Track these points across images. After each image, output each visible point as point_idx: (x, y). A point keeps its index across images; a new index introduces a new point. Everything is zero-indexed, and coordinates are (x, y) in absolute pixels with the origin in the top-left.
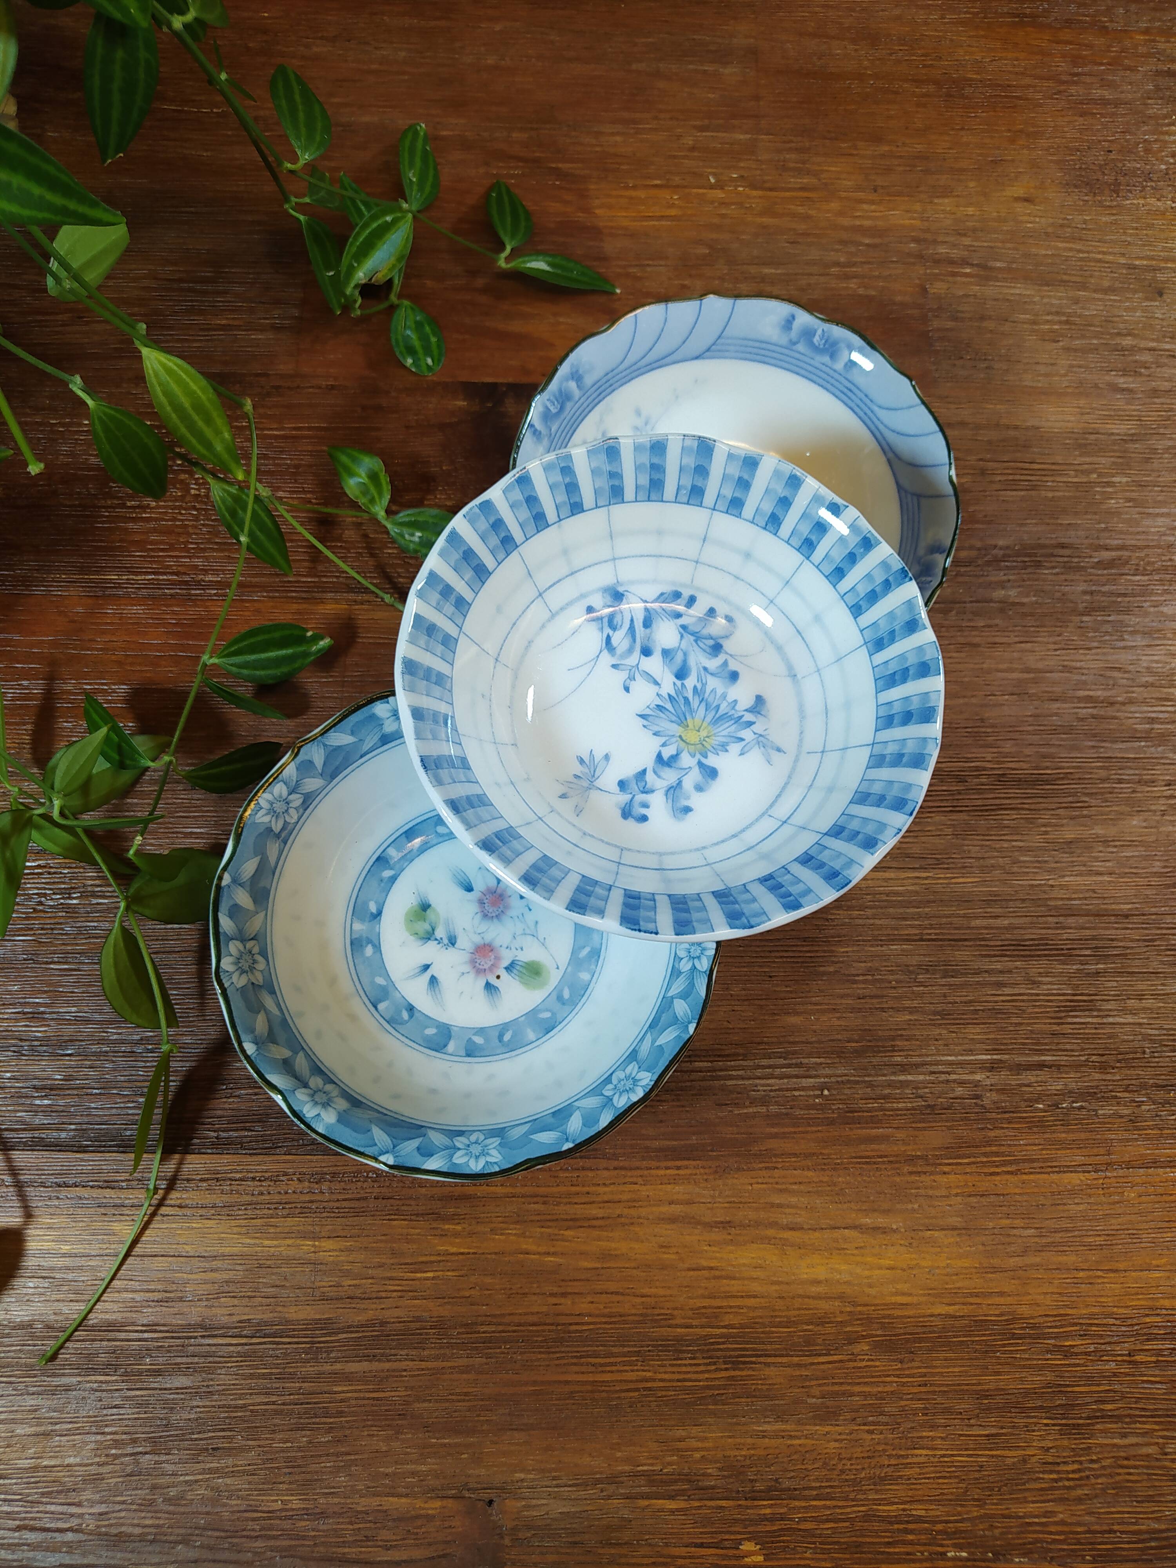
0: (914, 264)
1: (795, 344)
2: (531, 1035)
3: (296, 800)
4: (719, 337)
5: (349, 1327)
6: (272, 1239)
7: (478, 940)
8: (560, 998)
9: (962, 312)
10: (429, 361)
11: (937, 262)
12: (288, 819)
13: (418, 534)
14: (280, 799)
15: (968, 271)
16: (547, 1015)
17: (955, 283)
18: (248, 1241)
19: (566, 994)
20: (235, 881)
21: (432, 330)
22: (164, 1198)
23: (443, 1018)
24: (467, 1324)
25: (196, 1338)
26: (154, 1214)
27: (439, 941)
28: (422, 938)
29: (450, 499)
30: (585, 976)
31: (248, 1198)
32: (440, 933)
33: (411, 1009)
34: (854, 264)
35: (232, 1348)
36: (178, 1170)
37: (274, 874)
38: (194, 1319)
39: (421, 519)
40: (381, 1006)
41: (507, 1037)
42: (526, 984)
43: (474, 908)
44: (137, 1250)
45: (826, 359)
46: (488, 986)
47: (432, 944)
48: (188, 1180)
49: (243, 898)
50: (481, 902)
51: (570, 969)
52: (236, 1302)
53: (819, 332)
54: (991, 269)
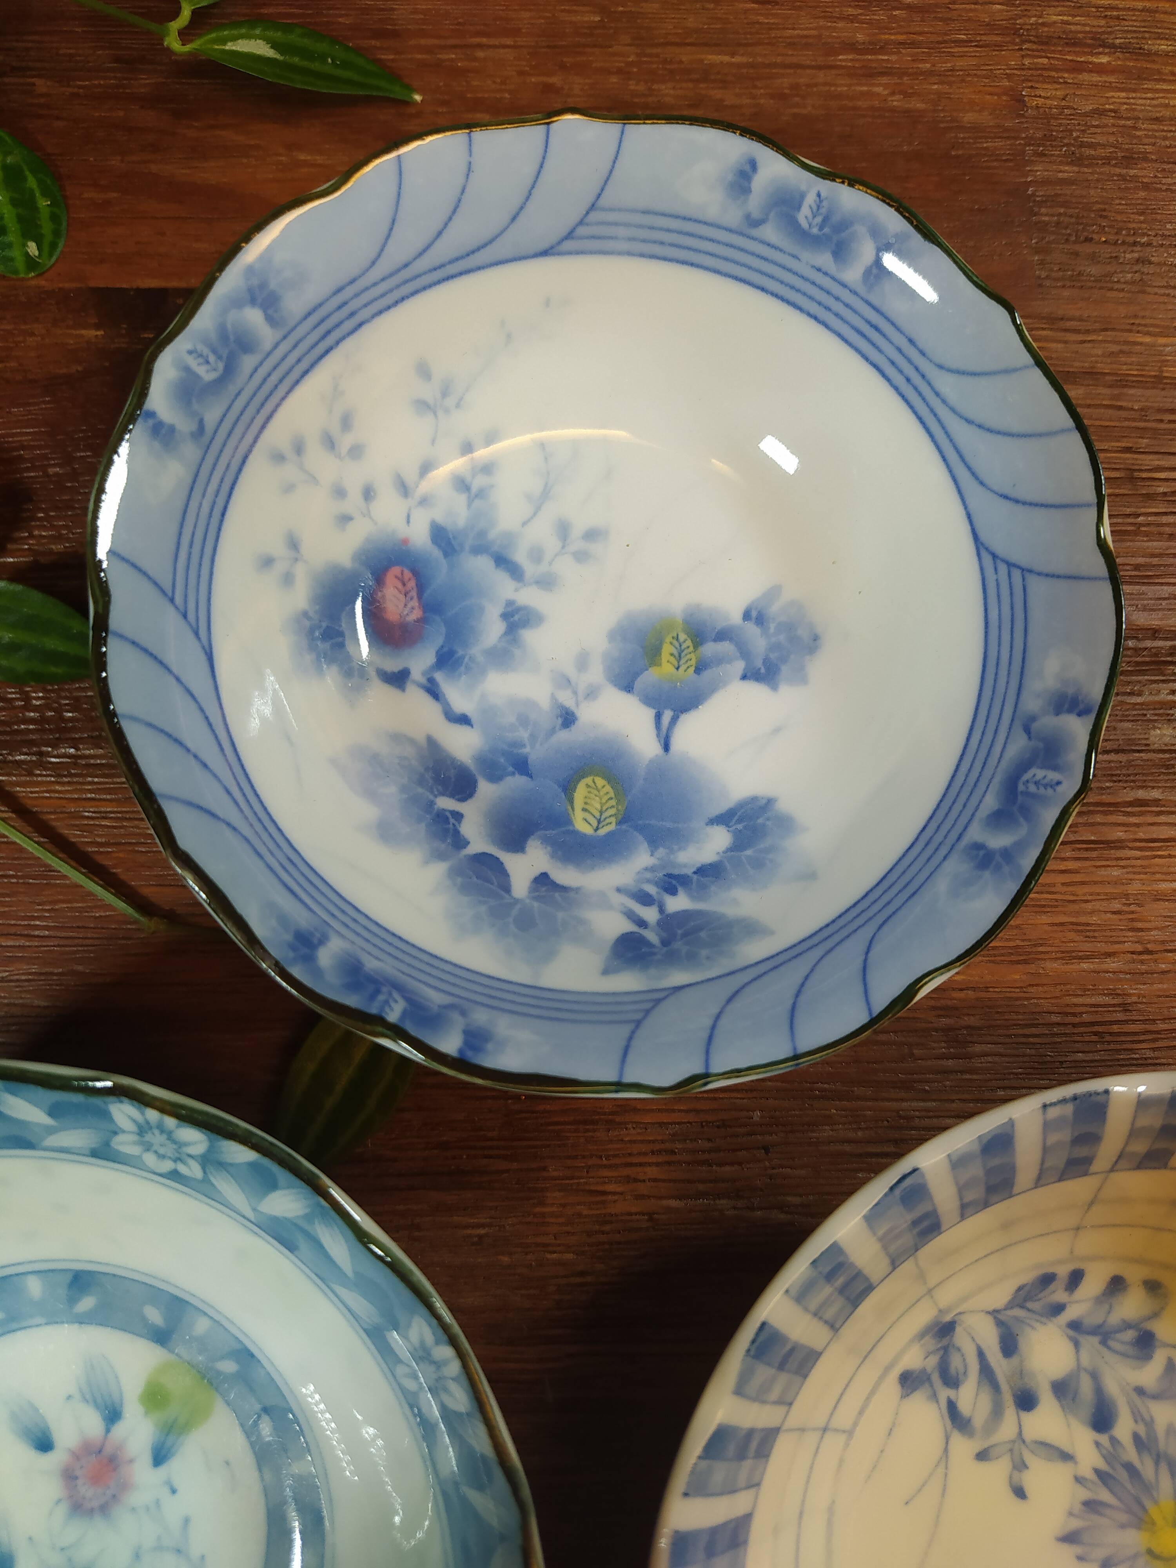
0: (999, 46)
1: (756, 223)
4: (593, 207)
9: (1091, 146)
10: (32, 248)
11: (1045, 42)
15: (1104, 59)
17: (1079, 85)
21: (40, 182)
34: (882, 50)
43: (52, 1489)
45: (825, 259)
50: (69, 1476)
53: (810, 199)
54: (1150, 55)
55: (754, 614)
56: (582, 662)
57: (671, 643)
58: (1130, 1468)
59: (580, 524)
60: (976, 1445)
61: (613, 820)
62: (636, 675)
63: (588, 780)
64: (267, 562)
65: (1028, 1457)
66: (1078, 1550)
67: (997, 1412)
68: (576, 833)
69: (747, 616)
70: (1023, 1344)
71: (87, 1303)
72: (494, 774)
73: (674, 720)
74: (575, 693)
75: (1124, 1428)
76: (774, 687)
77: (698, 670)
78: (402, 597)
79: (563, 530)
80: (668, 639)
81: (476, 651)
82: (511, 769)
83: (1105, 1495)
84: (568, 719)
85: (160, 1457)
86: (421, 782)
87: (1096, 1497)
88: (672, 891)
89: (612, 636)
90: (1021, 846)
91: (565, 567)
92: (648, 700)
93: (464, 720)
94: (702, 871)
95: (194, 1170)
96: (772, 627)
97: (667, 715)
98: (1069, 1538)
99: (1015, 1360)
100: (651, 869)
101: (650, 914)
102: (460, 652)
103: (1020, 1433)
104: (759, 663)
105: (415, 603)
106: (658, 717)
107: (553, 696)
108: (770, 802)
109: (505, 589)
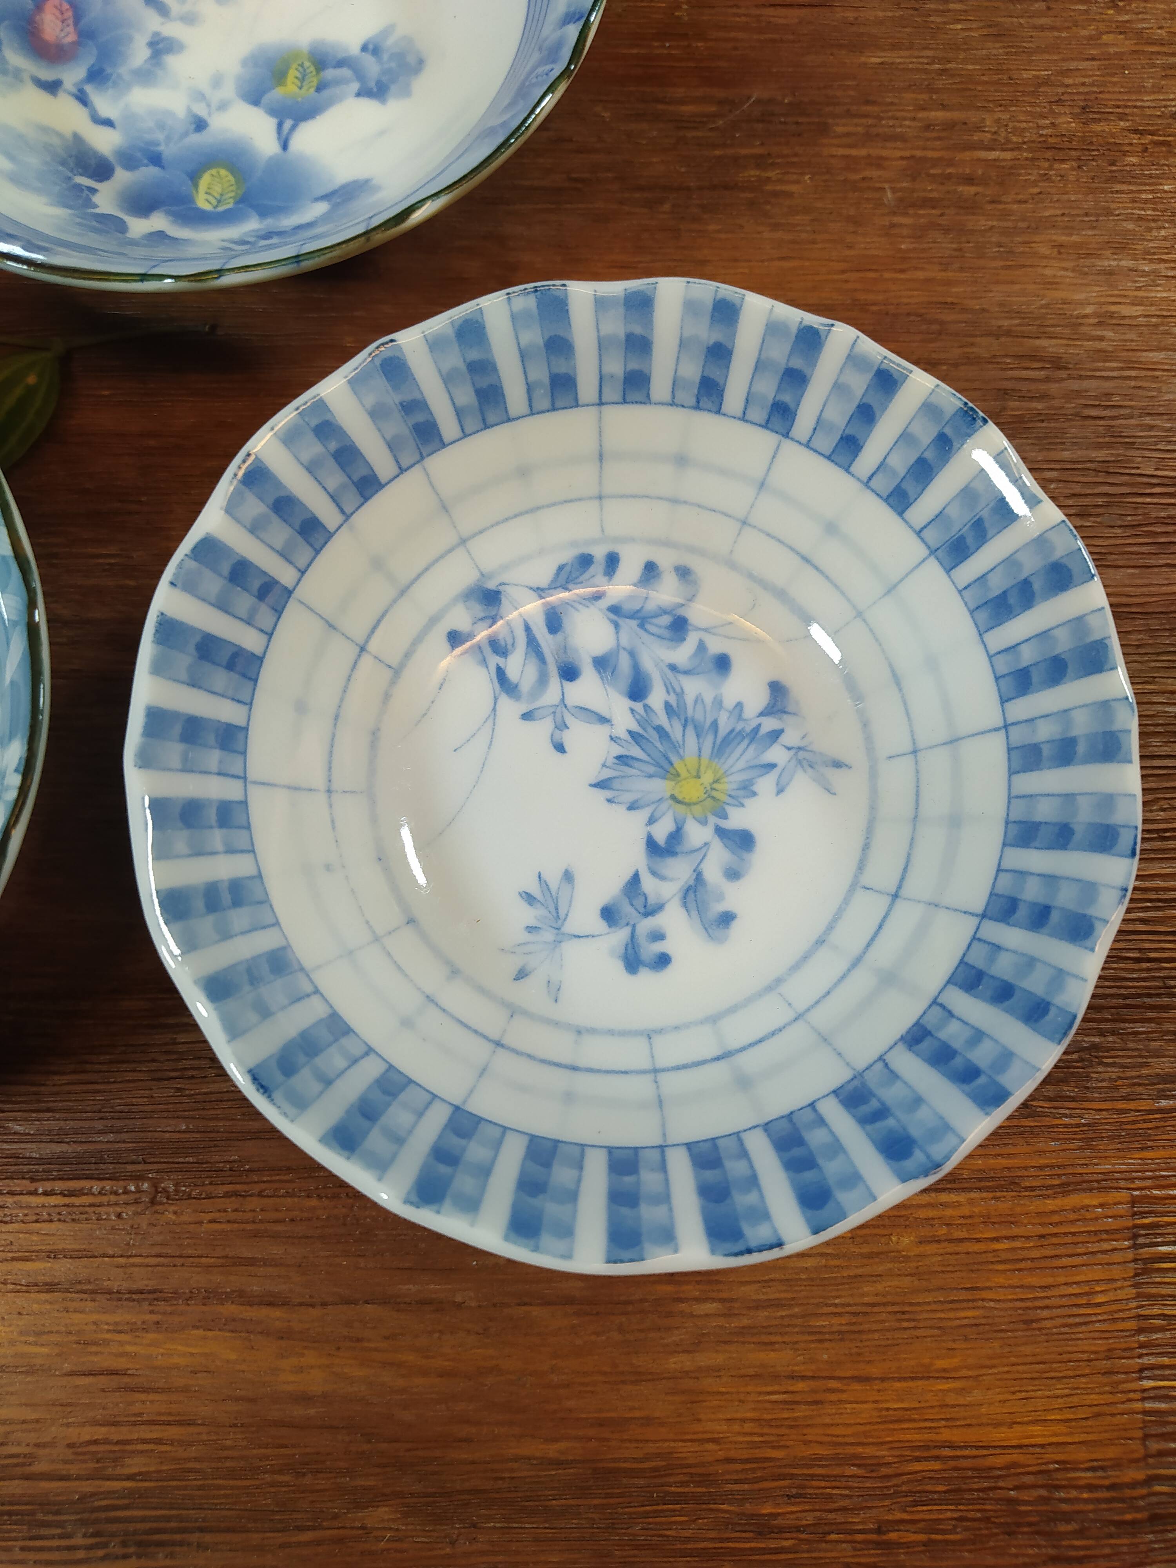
55: (371, 47)
56: (217, 81)
57: (297, 69)
58: (660, 730)
60: (524, 708)
61: (232, 201)
62: (265, 92)
63: (214, 171)
65: (569, 720)
66: (608, 794)
67: (543, 680)
68: (198, 209)
69: (364, 48)
70: (566, 623)
72: (130, 164)
73: (294, 127)
74: (209, 105)
75: (657, 698)
76: (384, 102)
77: (319, 89)
78: (59, 23)
80: (294, 66)
81: (123, 70)
82: (146, 161)
83: (635, 751)
84: (200, 125)
86: (63, 163)
87: (628, 753)
89: (245, 63)
90: (517, 114)
91: (206, 8)
92: (273, 112)
93: (108, 123)
96: (385, 57)
98: (601, 785)
99: (559, 636)
100: (256, 229)
102: (109, 70)
103: (563, 699)
104: (372, 84)
105: (71, 29)
106: (280, 125)
107: (189, 109)
108: (367, 181)
109: (153, 23)
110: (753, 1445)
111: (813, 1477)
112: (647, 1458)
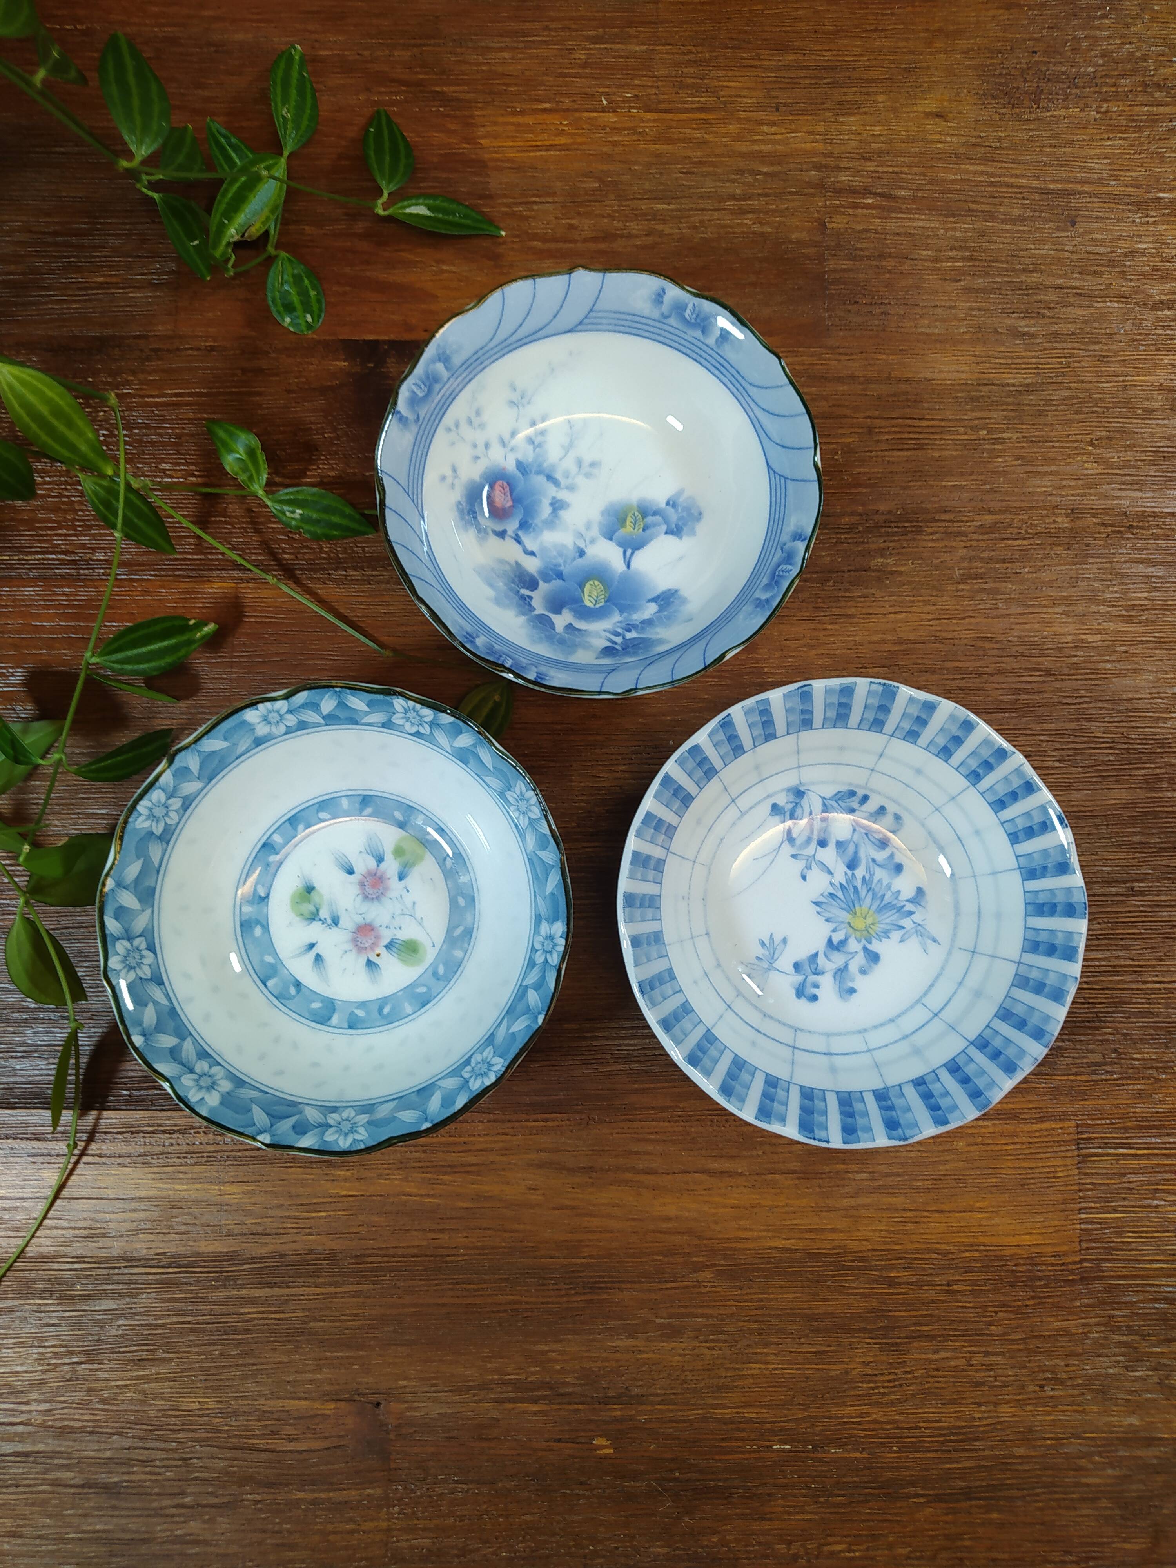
0: (813, 195)
1: (666, 317)
2: (408, 1009)
3: (176, 803)
4: (591, 310)
5: (252, 1258)
6: (183, 1184)
7: (360, 920)
8: (435, 974)
9: (861, 249)
10: (309, 318)
11: (838, 192)
12: (169, 821)
13: (299, 511)
14: (158, 805)
15: (870, 201)
16: (423, 990)
17: (855, 216)
18: (161, 1185)
19: (441, 970)
20: (119, 884)
21: (311, 282)
22: (85, 1148)
23: (328, 994)
24: (357, 1256)
25: (119, 1268)
26: (77, 1163)
27: (323, 921)
28: (308, 919)
29: (333, 469)
30: (458, 954)
31: (161, 1149)
32: (324, 914)
33: (298, 985)
34: (750, 198)
35: (151, 1277)
36: (96, 1124)
37: (158, 872)
38: (116, 1252)
39: (300, 497)
40: (270, 983)
41: (386, 1010)
42: (403, 960)
43: (355, 890)
44: (65, 1193)
45: (698, 334)
46: (370, 964)
47: (317, 924)
48: (106, 1133)
49: (128, 900)
50: (362, 884)
51: (445, 947)
52: (152, 1237)
53: (690, 306)
54: (895, 198)
55: (671, 502)
56: (588, 526)
57: (631, 517)
59: (588, 459)
61: (603, 600)
62: (615, 532)
63: (591, 582)
64: (443, 478)
68: (585, 606)
69: (668, 503)
71: (369, 810)
72: (547, 580)
73: (632, 553)
74: (585, 541)
76: (680, 538)
77: (644, 530)
78: (504, 496)
79: (579, 462)
80: (630, 515)
81: (538, 521)
82: (554, 577)
84: (582, 553)
85: (401, 878)
86: (513, 582)
88: (629, 631)
89: (603, 513)
90: (773, 597)
91: (581, 481)
92: (620, 544)
93: (533, 554)
94: (643, 622)
95: (426, 730)
96: (680, 509)
97: (629, 552)
100: (620, 622)
101: (619, 640)
102: (530, 522)
104: (674, 526)
105: (509, 498)
106: (625, 552)
107: (574, 543)
108: (676, 591)
109: (552, 491)
110: (885, 1243)
111: (915, 1259)
112: (834, 1249)
